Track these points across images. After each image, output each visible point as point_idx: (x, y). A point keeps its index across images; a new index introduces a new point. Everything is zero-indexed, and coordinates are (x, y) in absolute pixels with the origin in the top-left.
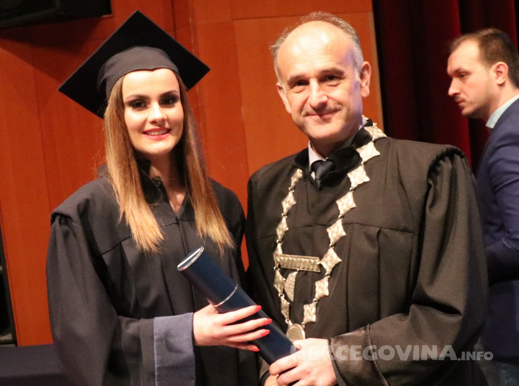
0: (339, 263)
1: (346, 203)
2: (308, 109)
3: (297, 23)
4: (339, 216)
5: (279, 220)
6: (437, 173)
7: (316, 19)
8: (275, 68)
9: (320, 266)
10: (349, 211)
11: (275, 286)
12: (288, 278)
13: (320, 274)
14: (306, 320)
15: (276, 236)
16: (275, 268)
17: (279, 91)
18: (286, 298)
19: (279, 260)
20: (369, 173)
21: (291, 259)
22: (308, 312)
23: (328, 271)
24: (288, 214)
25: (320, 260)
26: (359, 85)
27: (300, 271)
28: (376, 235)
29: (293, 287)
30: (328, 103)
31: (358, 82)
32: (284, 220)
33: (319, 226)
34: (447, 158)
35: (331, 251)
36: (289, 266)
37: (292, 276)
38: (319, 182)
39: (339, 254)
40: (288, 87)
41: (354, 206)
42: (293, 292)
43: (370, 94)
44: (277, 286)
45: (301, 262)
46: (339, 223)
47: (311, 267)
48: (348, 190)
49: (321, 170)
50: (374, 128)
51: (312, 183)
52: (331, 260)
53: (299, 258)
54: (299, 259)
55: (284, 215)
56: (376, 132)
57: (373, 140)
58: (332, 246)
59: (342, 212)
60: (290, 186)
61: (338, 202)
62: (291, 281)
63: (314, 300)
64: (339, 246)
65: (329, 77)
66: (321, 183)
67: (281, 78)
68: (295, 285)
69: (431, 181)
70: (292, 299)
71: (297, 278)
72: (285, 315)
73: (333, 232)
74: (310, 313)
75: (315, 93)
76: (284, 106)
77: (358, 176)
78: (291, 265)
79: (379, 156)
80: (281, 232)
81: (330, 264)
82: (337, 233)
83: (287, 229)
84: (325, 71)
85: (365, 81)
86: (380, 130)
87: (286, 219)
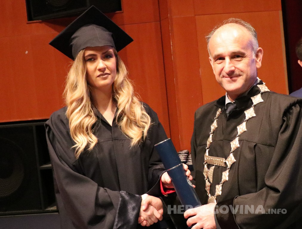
0: (235, 162)
1: (242, 128)
2: (224, 73)
3: (221, 24)
4: (237, 135)
6: (290, 113)
7: (231, 22)
8: (208, 49)
9: (225, 163)
10: (243, 133)
11: (204, 174)
12: (210, 169)
13: (225, 168)
14: (217, 194)
15: (206, 145)
16: (204, 163)
18: (209, 181)
19: (206, 159)
20: (256, 112)
21: (211, 158)
22: (218, 188)
23: (229, 166)
24: (213, 133)
25: (226, 159)
26: (255, 61)
27: (216, 165)
29: (212, 175)
30: (235, 71)
31: (254, 59)
33: (226, 141)
35: (231, 155)
37: (212, 169)
38: (228, 115)
39: (235, 156)
40: (214, 61)
41: (246, 130)
42: (212, 178)
43: (261, 66)
46: (237, 139)
47: (221, 164)
48: (244, 121)
49: (230, 108)
50: (263, 85)
52: (231, 160)
53: (215, 158)
54: (215, 159)
55: (211, 133)
57: (261, 92)
58: (232, 152)
59: (239, 133)
60: (215, 116)
61: (237, 127)
62: (211, 171)
63: (221, 182)
64: (235, 153)
65: (236, 56)
67: (211, 55)
69: (286, 118)
70: (211, 182)
71: (214, 170)
72: (207, 191)
73: (233, 144)
74: (219, 190)
75: (227, 65)
77: (250, 113)
78: (212, 162)
79: (262, 102)
80: (209, 143)
81: (230, 162)
82: (235, 145)
83: (212, 141)
84: (234, 53)
85: (259, 59)
86: (266, 87)
87: (212, 135)
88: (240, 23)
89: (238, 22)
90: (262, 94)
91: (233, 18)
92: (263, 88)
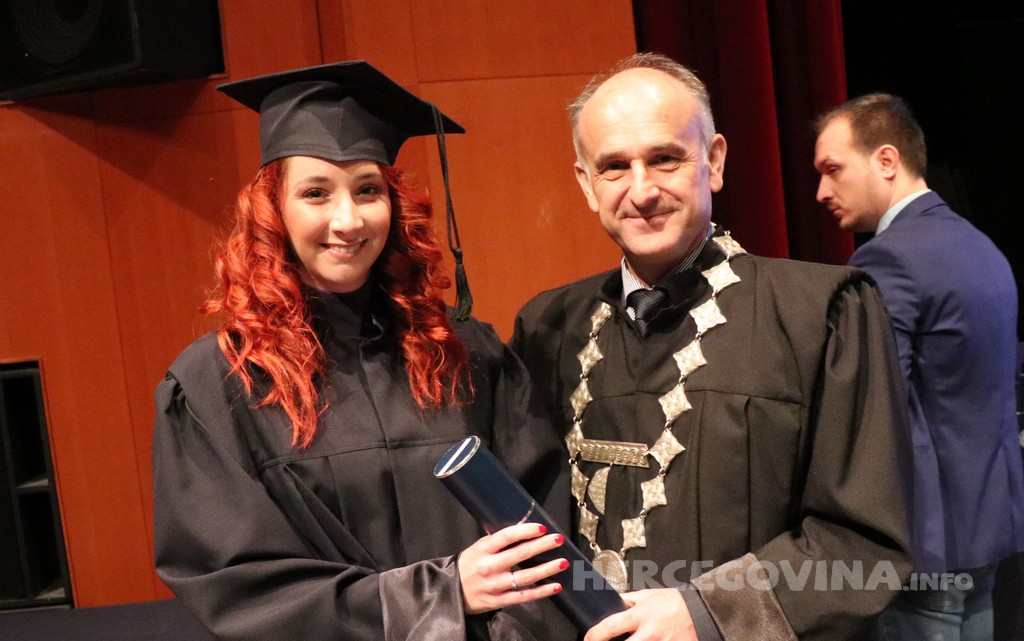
0: (682, 453)
1: (689, 358)
2: (627, 206)
3: (612, 70)
4: (680, 379)
5: (576, 385)
8: (574, 141)
9: (650, 457)
10: (695, 371)
12: (595, 477)
13: (651, 470)
14: (627, 544)
16: (569, 461)
17: (577, 175)
18: (592, 508)
19: (577, 449)
20: (724, 311)
21: (599, 446)
22: (630, 531)
23: (664, 465)
24: (589, 375)
25: (650, 447)
26: (707, 171)
27: (614, 465)
28: (743, 408)
29: (603, 492)
30: (661, 198)
31: (706, 166)
32: (584, 385)
33: (646, 395)
34: (852, 288)
35: (667, 435)
36: (596, 457)
37: (602, 476)
39: (681, 436)
40: (595, 171)
41: (704, 362)
42: (604, 500)
44: (575, 489)
45: (617, 450)
46: (679, 389)
47: (634, 460)
48: (694, 338)
49: (645, 303)
50: (727, 239)
51: (629, 326)
52: (668, 449)
53: (614, 445)
54: (613, 447)
55: (583, 377)
56: (729, 245)
57: (727, 258)
58: (668, 427)
59: (684, 373)
60: (591, 330)
61: (676, 356)
62: (600, 482)
63: (641, 512)
65: (661, 157)
66: (646, 325)
67: (584, 157)
68: (607, 489)
69: (832, 322)
70: (602, 512)
71: (610, 477)
72: (588, 536)
73: (670, 403)
74: (634, 532)
75: (640, 184)
76: (584, 200)
77: (707, 315)
78: (600, 456)
79: (738, 283)
80: (580, 404)
81: (666, 454)
82: (676, 405)
83: (591, 399)
84: (657, 149)
85: (717, 166)
86: (735, 243)
87: (588, 382)
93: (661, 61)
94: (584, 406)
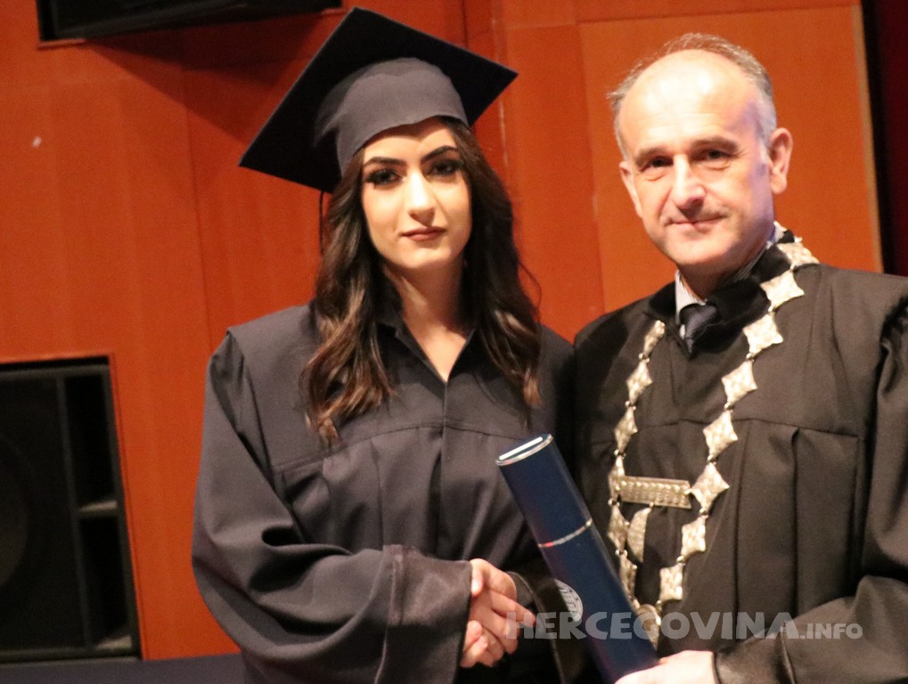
0: (726, 491)
1: (739, 382)
2: (672, 211)
3: (657, 53)
4: (726, 406)
5: (621, 413)
7: (689, 47)
8: (616, 133)
9: (691, 497)
10: (744, 397)
11: (611, 535)
12: (634, 521)
13: (691, 513)
14: (664, 597)
15: (614, 443)
16: (610, 502)
17: (624, 178)
18: (631, 557)
19: (618, 488)
20: (782, 329)
21: (639, 484)
22: (667, 581)
23: (705, 505)
24: (638, 403)
25: (692, 481)
26: (767, 171)
27: (655, 507)
28: (790, 439)
29: (641, 537)
30: (705, 201)
31: (764, 166)
32: (630, 415)
33: (689, 424)
35: (711, 470)
36: (636, 497)
37: (641, 518)
38: (690, 343)
39: (724, 472)
40: (636, 170)
41: (754, 387)
42: (643, 547)
44: (615, 534)
45: (656, 489)
46: (726, 418)
47: (675, 500)
48: (744, 359)
49: (696, 320)
50: (797, 246)
51: (679, 345)
52: (711, 487)
53: (654, 482)
54: (653, 485)
55: (630, 405)
57: (792, 267)
58: (712, 461)
59: (731, 399)
60: (641, 350)
61: (726, 381)
62: (640, 525)
63: (680, 558)
64: (725, 461)
65: (709, 152)
66: (694, 345)
68: (646, 534)
69: (888, 342)
70: (641, 560)
71: (649, 520)
73: (714, 435)
74: (672, 582)
75: (682, 182)
76: (631, 205)
77: (761, 334)
78: (640, 496)
79: (801, 297)
80: (624, 436)
81: (708, 493)
82: (722, 436)
83: (635, 430)
84: (703, 143)
85: (780, 165)
86: (806, 251)
87: (635, 412)
88: (719, 47)
89: (713, 47)
90: (796, 271)
91: (695, 33)
92: (798, 254)
93: (715, 42)
94: (628, 440)
